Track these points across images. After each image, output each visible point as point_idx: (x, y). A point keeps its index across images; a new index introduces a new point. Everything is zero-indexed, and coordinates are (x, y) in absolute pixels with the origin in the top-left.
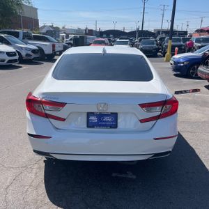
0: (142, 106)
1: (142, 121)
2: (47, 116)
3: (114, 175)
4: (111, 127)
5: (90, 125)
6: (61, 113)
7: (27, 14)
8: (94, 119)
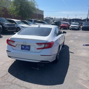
0: (37, 44)
1: (38, 49)
2: (11, 45)
3: (32, 68)
4: (28, 50)
5: (22, 49)
6: (14, 44)
7: (40, 13)
8: (23, 47)
